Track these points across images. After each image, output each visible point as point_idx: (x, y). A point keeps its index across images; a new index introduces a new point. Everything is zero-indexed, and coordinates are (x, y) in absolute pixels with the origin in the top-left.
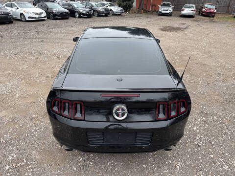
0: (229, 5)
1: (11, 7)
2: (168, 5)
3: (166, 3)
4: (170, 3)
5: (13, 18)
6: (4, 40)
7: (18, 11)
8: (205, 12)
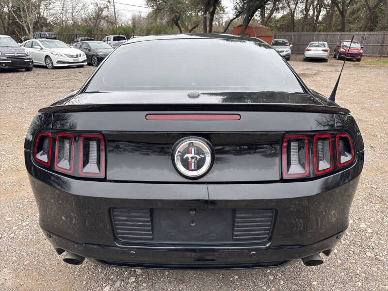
0: (383, 42)
1: (32, 47)
2: (284, 44)
3: (280, 40)
4: (286, 40)
5: (33, 62)
6: (9, 90)
7: (41, 52)
8: (344, 53)
